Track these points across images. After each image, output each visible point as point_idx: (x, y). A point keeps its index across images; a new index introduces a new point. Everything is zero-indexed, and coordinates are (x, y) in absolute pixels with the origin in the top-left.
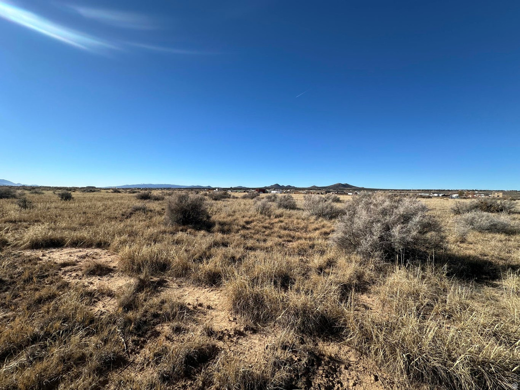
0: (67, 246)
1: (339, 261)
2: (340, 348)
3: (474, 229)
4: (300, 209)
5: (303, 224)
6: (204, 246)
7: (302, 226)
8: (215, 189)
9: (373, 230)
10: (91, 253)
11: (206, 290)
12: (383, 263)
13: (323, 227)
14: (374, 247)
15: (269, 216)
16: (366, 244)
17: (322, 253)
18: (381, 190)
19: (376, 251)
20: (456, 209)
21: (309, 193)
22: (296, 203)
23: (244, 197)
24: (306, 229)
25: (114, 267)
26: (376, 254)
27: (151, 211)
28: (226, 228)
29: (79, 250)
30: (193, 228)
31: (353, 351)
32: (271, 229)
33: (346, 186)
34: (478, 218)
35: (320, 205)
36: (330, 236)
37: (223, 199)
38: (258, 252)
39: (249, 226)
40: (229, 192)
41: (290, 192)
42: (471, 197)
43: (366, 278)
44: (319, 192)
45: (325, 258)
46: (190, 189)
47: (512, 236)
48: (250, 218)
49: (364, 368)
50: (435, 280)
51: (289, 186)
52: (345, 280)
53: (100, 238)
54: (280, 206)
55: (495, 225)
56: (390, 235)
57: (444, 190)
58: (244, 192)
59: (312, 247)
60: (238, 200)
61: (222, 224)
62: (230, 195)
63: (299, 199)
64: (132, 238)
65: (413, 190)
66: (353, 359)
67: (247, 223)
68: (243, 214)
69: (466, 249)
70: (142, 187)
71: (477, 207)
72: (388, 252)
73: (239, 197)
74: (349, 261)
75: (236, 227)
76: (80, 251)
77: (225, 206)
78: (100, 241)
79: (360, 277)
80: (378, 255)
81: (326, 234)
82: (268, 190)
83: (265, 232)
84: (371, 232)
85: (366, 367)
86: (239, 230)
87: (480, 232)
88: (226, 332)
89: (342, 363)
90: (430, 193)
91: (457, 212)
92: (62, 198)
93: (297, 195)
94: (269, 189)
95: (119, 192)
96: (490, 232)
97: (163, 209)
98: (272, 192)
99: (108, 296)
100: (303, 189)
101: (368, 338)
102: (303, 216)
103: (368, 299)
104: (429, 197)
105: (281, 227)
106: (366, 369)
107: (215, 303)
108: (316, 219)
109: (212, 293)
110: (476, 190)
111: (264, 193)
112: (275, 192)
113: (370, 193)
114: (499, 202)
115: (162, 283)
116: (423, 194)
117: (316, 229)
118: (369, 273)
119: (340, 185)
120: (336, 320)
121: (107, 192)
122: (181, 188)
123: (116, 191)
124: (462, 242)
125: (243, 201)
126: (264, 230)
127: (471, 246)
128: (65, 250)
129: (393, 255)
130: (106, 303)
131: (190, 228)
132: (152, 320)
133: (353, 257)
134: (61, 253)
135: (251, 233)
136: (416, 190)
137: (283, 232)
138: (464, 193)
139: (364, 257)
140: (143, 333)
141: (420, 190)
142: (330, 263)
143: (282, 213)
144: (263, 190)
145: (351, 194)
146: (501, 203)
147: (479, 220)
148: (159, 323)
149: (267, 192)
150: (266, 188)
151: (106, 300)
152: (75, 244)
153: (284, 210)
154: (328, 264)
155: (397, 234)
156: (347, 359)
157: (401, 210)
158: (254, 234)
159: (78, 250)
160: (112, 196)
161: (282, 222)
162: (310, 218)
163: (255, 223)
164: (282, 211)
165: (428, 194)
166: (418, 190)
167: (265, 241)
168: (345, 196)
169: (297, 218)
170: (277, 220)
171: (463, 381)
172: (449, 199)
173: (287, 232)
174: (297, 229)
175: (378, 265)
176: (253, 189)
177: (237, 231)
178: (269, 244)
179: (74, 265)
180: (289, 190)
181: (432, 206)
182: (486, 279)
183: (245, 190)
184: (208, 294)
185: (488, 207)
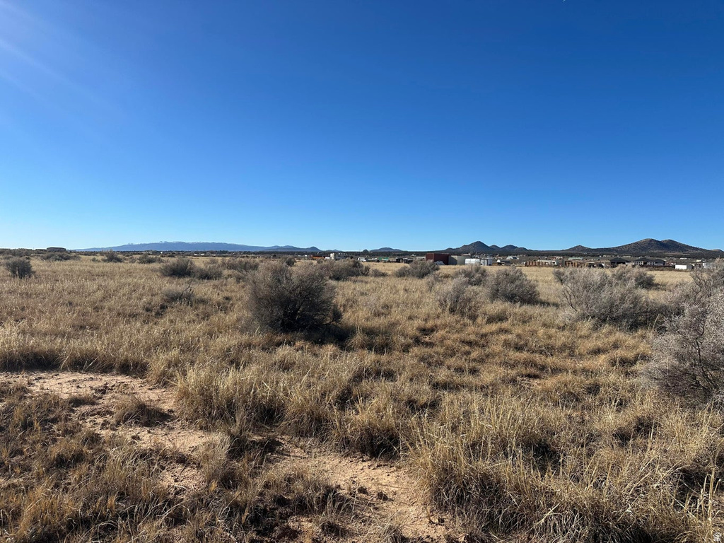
0: (65, 369)
1: (667, 423)
4: (548, 304)
5: (563, 339)
6: (346, 376)
7: (559, 343)
8: (327, 254)
10: (114, 382)
11: (366, 464)
13: (616, 346)
15: (473, 318)
21: (565, 264)
22: (537, 288)
23: (401, 274)
24: (570, 350)
25: (171, 411)
27: (203, 301)
28: (378, 340)
29: (89, 377)
30: (307, 339)
32: (483, 346)
33: (670, 246)
35: (605, 295)
36: (639, 367)
37: (353, 278)
38: (465, 394)
39: (427, 339)
40: (363, 262)
44: (592, 261)
45: (631, 414)
46: (270, 253)
48: (426, 320)
51: (512, 247)
52: (687, 461)
53: (123, 353)
54: (494, 296)
58: (398, 261)
59: (594, 389)
60: (388, 281)
61: (370, 332)
62: (367, 269)
63: (541, 278)
64: (189, 356)
67: (425, 331)
68: (408, 313)
70: (162, 250)
73: (390, 273)
74: (694, 423)
75: (402, 340)
76: (92, 379)
77: (362, 294)
78: (126, 360)
82: (456, 257)
83: (469, 353)
86: (409, 346)
92: (14, 272)
93: (534, 268)
94: (459, 254)
95: (119, 260)
97: (227, 298)
98: (467, 261)
99: (177, 462)
100: (550, 254)
102: (559, 321)
105: (507, 344)
107: (391, 489)
108: (596, 328)
109: (379, 471)
111: (447, 263)
112: (473, 261)
115: (271, 446)
117: (597, 352)
119: (652, 244)
121: (94, 260)
122: (249, 253)
123: (112, 256)
125: (401, 284)
126: (467, 348)
128: (61, 375)
130: (177, 475)
131: (300, 339)
132: (277, 509)
133: (703, 415)
134: (59, 381)
135: (437, 353)
137: (514, 355)
140: (266, 529)
142: (644, 427)
143: (504, 312)
144: (445, 257)
145: (684, 267)
148: (292, 514)
149: (455, 263)
150: (453, 251)
151: (177, 470)
152: (78, 364)
153: (507, 304)
154: (638, 429)
158: (446, 355)
159: (87, 376)
160: (107, 269)
161: (506, 331)
162: (579, 325)
163: (441, 333)
164: (502, 307)
167: (474, 372)
168: (668, 273)
169: (545, 325)
170: (494, 327)
173: (524, 355)
174: (550, 350)
176: (418, 254)
177: (406, 349)
178: (487, 377)
179: (93, 404)
180: (510, 258)
183: (399, 256)
184: (371, 472)
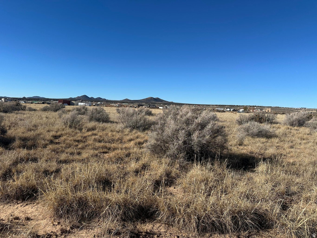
1: (152, 164)
2: (154, 226)
3: (248, 135)
4: (114, 122)
5: (118, 136)
7: (117, 138)
9: (179, 135)
11: (19, 205)
12: (186, 162)
13: (137, 137)
14: (179, 150)
15: (81, 130)
16: (173, 148)
17: (138, 159)
18: (186, 104)
19: (181, 153)
20: (240, 120)
21: (121, 106)
22: (109, 116)
23: (45, 110)
24: (121, 140)
26: (181, 155)
28: (29, 143)
31: (163, 225)
32: (84, 142)
33: (158, 100)
34: (251, 126)
35: (134, 118)
36: (144, 145)
37: (16, 112)
38: (75, 164)
39: (57, 141)
40: (22, 103)
41: (101, 105)
42: (252, 111)
43: (173, 174)
44: (131, 105)
45: (141, 163)
47: (270, 139)
48: (57, 132)
49: (170, 234)
50: (219, 171)
51: (100, 98)
52: (157, 177)
54: (91, 119)
55: (261, 132)
56: (191, 140)
57: (234, 106)
58: (43, 103)
59: (128, 155)
60: (37, 113)
61: (24, 139)
62: (25, 107)
63: (111, 112)
65: (212, 105)
66: (163, 230)
67: (56, 137)
68: (47, 128)
69: (242, 149)
71: (253, 119)
72: (189, 153)
73: (38, 109)
74: (160, 163)
75: (43, 142)
77: (21, 120)
79: (168, 174)
80: (182, 156)
81: (140, 143)
82: (74, 102)
83: (77, 145)
84: (177, 138)
85: (172, 232)
86: (47, 145)
87: (252, 137)
88: (52, 233)
89: (155, 234)
90: (224, 108)
91: (240, 122)
93: (109, 108)
94: (75, 101)
96: (258, 137)
98: (80, 104)
100: (115, 102)
101: (173, 213)
102: (117, 129)
103: (174, 190)
104: (224, 111)
105: (95, 140)
106: (172, 234)
107: (33, 214)
108: (131, 131)
109: (27, 207)
110: (255, 106)
111: (69, 105)
112: (82, 104)
113: (178, 107)
114: (266, 115)
116: (219, 109)
117: (131, 140)
118: (175, 171)
119: (152, 99)
120: (150, 206)
124: (240, 145)
126: (77, 143)
127: (246, 147)
129: (193, 156)
133: (163, 160)
135: (62, 147)
136: (214, 105)
137: (98, 144)
138: (247, 109)
139: (172, 159)
141: (217, 105)
142: (145, 167)
143: (95, 126)
144: (68, 102)
145: (162, 108)
146: (267, 116)
147: (252, 128)
149: (73, 104)
150: (72, 99)
153: (96, 123)
154: (143, 168)
155: (195, 138)
156: (159, 231)
157: (199, 120)
158: (66, 148)
161: (95, 135)
162: (125, 130)
163: (65, 137)
165: (222, 108)
166: (216, 105)
167: (79, 154)
168: (157, 110)
169: (111, 131)
170: (90, 133)
171: (227, 225)
172: (237, 113)
173: (102, 144)
174: (113, 141)
175: (182, 164)
176: (54, 100)
177: (45, 146)
178: (84, 155)
180: (99, 103)
181: (224, 119)
182: (250, 168)
183: (44, 101)
184: (23, 209)
185: (260, 119)
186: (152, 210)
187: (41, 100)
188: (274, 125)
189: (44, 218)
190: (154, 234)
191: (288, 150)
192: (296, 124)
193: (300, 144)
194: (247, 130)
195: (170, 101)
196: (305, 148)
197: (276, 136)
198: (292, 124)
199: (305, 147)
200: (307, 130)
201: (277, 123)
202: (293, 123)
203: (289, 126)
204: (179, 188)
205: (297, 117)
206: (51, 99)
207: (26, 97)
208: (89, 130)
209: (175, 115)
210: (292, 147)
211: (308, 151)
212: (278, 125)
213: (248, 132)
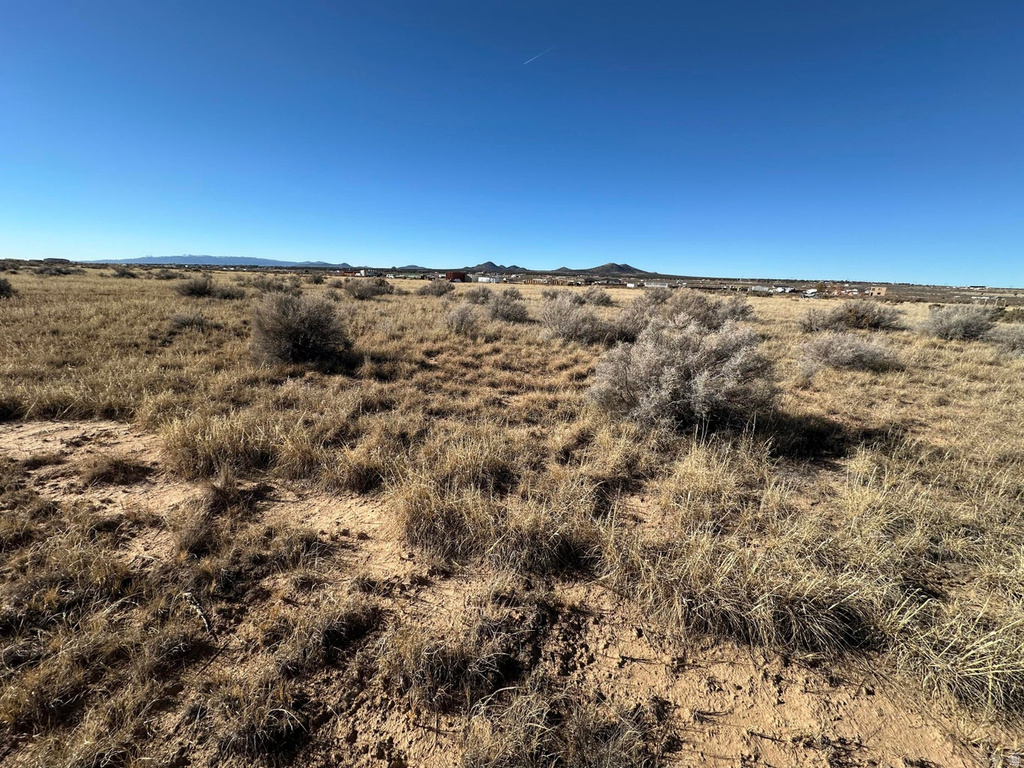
0: (31, 419)
1: (599, 435)
3: (827, 363)
4: (534, 322)
5: (539, 356)
6: (344, 413)
7: (536, 361)
8: (358, 270)
9: (662, 379)
10: (94, 431)
11: (354, 501)
12: (672, 438)
13: (576, 361)
14: (661, 409)
15: (474, 338)
16: (647, 404)
17: (571, 418)
19: (662, 417)
20: (807, 322)
21: (553, 282)
22: (527, 307)
23: (423, 293)
24: (543, 368)
25: (154, 463)
26: (663, 422)
27: (217, 327)
28: (387, 367)
29: (62, 425)
30: (317, 369)
31: (610, 593)
32: (477, 367)
33: (625, 269)
35: (573, 317)
36: (587, 381)
37: (377, 297)
38: (452, 422)
39: (432, 362)
40: (390, 279)
41: (515, 281)
42: (836, 294)
43: (642, 464)
44: (572, 280)
45: (576, 428)
46: (302, 268)
47: (881, 374)
48: (434, 342)
49: (623, 618)
51: (515, 267)
52: (607, 472)
53: (106, 397)
54: (495, 315)
55: (861, 356)
56: (689, 389)
57: (796, 281)
58: (422, 278)
59: (553, 405)
60: (409, 299)
61: (377, 359)
62: (392, 287)
63: (532, 296)
64: (184, 397)
65: (743, 280)
66: (607, 606)
67: (430, 354)
68: (420, 335)
69: (808, 401)
70: (186, 263)
71: (840, 319)
72: (682, 417)
73: (412, 291)
75: (407, 366)
76: (66, 428)
77: (382, 315)
78: (110, 405)
79: (631, 463)
80: (666, 423)
81: (580, 377)
82: (471, 275)
83: (464, 375)
84: (659, 383)
85: (627, 617)
86: (414, 371)
87: (836, 368)
88: (396, 580)
89: (590, 614)
90: (770, 286)
91: (808, 327)
93: (531, 286)
94: (474, 273)
95: (133, 276)
96: (850, 369)
97: (245, 322)
98: (480, 279)
99: (151, 526)
100: (542, 274)
101: (633, 574)
102: (539, 339)
103: (641, 505)
104: (769, 295)
105: (496, 365)
106: (626, 620)
107: (372, 526)
108: (564, 345)
109: (365, 507)
110: (847, 282)
111: (463, 281)
112: (485, 279)
114: (877, 306)
115: (263, 493)
116: (758, 288)
117: (562, 368)
118: (647, 457)
119: (614, 267)
120: (586, 545)
121: (102, 275)
122: (280, 268)
123: (125, 271)
124: (805, 387)
125: (419, 303)
126: (464, 370)
127: (817, 395)
128: (26, 427)
129: (691, 424)
130: (149, 541)
131: (310, 369)
132: (252, 569)
133: (623, 426)
134: (20, 435)
135: (437, 377)
136: (746, 280)
137: (500, 375)
138: (826, 288)
139: (642, 427)
140: (237, 594)
141: (755, 280)
142: (584, 438)
143: (500, 331)
144: (461, 275)
145: (632, 285)
146: (878, 310)
147: (839, 348)
148: (268, 573)
149: (470, 281)
150: (468, 270)
151: (149, 535)
152: (50, 412)
153: (503, 323)
154: (579, 441)
155: (701, 388)
156: (599, 608)
158: (444, 380)
159: (60, 425)
160: (116, 287)
161: (498, 351)
162: (553, 343)
163: (445, 355)
164: (500, 326)
165: (765, 287)
166: (752, 280)
167: (465, 394)
168: (621, 291)
169: (528, 343)
170: (489, 347)
172: (800, 299)
173: (507, 374)
174: (527, 368)
175: (663, 440)
176: (440, 272)
177: (410, 375)
178: (473, 401)
179: (59, 462)
180: (513, 276)
181: (769, 316)
182: (827, 456)
183: (424, 273)
184: (358, 510)
185: (858, 318)
186: (587, 555)
187: (420, 272)
188: (895, 335)
189: (387, 540)
190: (586, 613)
191: (932, 411)
192: (955, 334)
193: (967, 392)
194: (824, 353)
195: (650, 270)
196: (984, 408)
197: (900, 368)
198: (945, 334)
199: (982, 406)
200: (989, 352)
201: (903, 329)
202: (948, 330)
203: (935, 339)
204: (651, 500)
205: (963, 318)
206: (436, 270)
207: (397, 267)
208: (489, 339)
209: (658, 330)
210: (942, 402)
211: (990, 416)
212: (905, 333)
213: (827, 357)
